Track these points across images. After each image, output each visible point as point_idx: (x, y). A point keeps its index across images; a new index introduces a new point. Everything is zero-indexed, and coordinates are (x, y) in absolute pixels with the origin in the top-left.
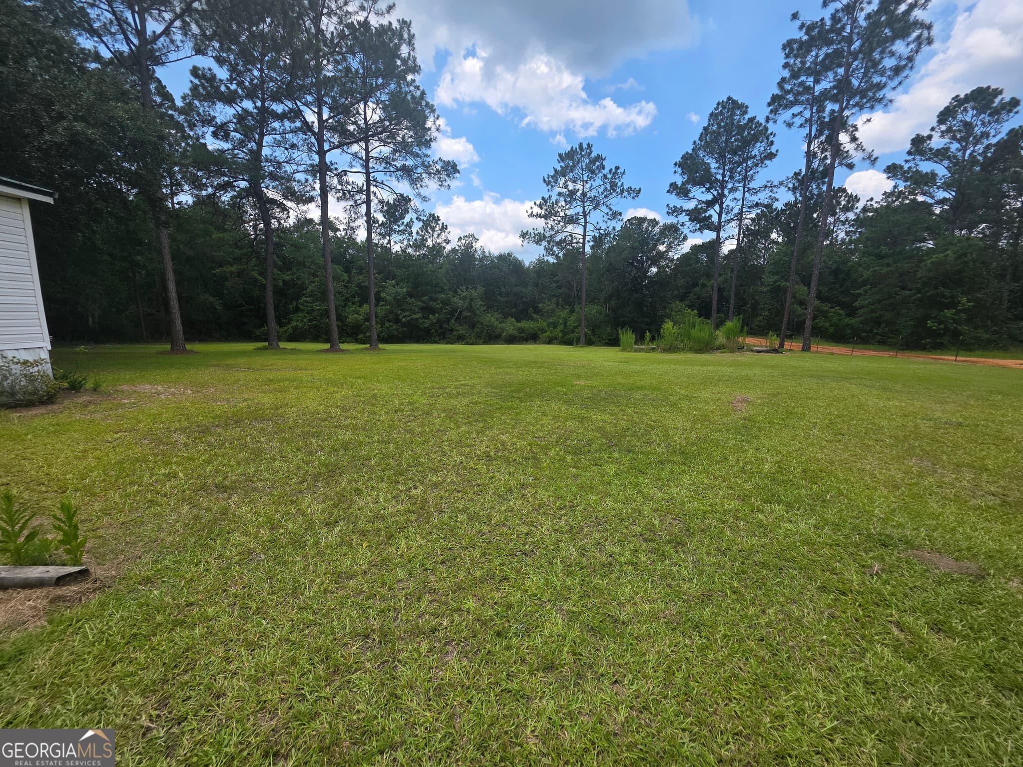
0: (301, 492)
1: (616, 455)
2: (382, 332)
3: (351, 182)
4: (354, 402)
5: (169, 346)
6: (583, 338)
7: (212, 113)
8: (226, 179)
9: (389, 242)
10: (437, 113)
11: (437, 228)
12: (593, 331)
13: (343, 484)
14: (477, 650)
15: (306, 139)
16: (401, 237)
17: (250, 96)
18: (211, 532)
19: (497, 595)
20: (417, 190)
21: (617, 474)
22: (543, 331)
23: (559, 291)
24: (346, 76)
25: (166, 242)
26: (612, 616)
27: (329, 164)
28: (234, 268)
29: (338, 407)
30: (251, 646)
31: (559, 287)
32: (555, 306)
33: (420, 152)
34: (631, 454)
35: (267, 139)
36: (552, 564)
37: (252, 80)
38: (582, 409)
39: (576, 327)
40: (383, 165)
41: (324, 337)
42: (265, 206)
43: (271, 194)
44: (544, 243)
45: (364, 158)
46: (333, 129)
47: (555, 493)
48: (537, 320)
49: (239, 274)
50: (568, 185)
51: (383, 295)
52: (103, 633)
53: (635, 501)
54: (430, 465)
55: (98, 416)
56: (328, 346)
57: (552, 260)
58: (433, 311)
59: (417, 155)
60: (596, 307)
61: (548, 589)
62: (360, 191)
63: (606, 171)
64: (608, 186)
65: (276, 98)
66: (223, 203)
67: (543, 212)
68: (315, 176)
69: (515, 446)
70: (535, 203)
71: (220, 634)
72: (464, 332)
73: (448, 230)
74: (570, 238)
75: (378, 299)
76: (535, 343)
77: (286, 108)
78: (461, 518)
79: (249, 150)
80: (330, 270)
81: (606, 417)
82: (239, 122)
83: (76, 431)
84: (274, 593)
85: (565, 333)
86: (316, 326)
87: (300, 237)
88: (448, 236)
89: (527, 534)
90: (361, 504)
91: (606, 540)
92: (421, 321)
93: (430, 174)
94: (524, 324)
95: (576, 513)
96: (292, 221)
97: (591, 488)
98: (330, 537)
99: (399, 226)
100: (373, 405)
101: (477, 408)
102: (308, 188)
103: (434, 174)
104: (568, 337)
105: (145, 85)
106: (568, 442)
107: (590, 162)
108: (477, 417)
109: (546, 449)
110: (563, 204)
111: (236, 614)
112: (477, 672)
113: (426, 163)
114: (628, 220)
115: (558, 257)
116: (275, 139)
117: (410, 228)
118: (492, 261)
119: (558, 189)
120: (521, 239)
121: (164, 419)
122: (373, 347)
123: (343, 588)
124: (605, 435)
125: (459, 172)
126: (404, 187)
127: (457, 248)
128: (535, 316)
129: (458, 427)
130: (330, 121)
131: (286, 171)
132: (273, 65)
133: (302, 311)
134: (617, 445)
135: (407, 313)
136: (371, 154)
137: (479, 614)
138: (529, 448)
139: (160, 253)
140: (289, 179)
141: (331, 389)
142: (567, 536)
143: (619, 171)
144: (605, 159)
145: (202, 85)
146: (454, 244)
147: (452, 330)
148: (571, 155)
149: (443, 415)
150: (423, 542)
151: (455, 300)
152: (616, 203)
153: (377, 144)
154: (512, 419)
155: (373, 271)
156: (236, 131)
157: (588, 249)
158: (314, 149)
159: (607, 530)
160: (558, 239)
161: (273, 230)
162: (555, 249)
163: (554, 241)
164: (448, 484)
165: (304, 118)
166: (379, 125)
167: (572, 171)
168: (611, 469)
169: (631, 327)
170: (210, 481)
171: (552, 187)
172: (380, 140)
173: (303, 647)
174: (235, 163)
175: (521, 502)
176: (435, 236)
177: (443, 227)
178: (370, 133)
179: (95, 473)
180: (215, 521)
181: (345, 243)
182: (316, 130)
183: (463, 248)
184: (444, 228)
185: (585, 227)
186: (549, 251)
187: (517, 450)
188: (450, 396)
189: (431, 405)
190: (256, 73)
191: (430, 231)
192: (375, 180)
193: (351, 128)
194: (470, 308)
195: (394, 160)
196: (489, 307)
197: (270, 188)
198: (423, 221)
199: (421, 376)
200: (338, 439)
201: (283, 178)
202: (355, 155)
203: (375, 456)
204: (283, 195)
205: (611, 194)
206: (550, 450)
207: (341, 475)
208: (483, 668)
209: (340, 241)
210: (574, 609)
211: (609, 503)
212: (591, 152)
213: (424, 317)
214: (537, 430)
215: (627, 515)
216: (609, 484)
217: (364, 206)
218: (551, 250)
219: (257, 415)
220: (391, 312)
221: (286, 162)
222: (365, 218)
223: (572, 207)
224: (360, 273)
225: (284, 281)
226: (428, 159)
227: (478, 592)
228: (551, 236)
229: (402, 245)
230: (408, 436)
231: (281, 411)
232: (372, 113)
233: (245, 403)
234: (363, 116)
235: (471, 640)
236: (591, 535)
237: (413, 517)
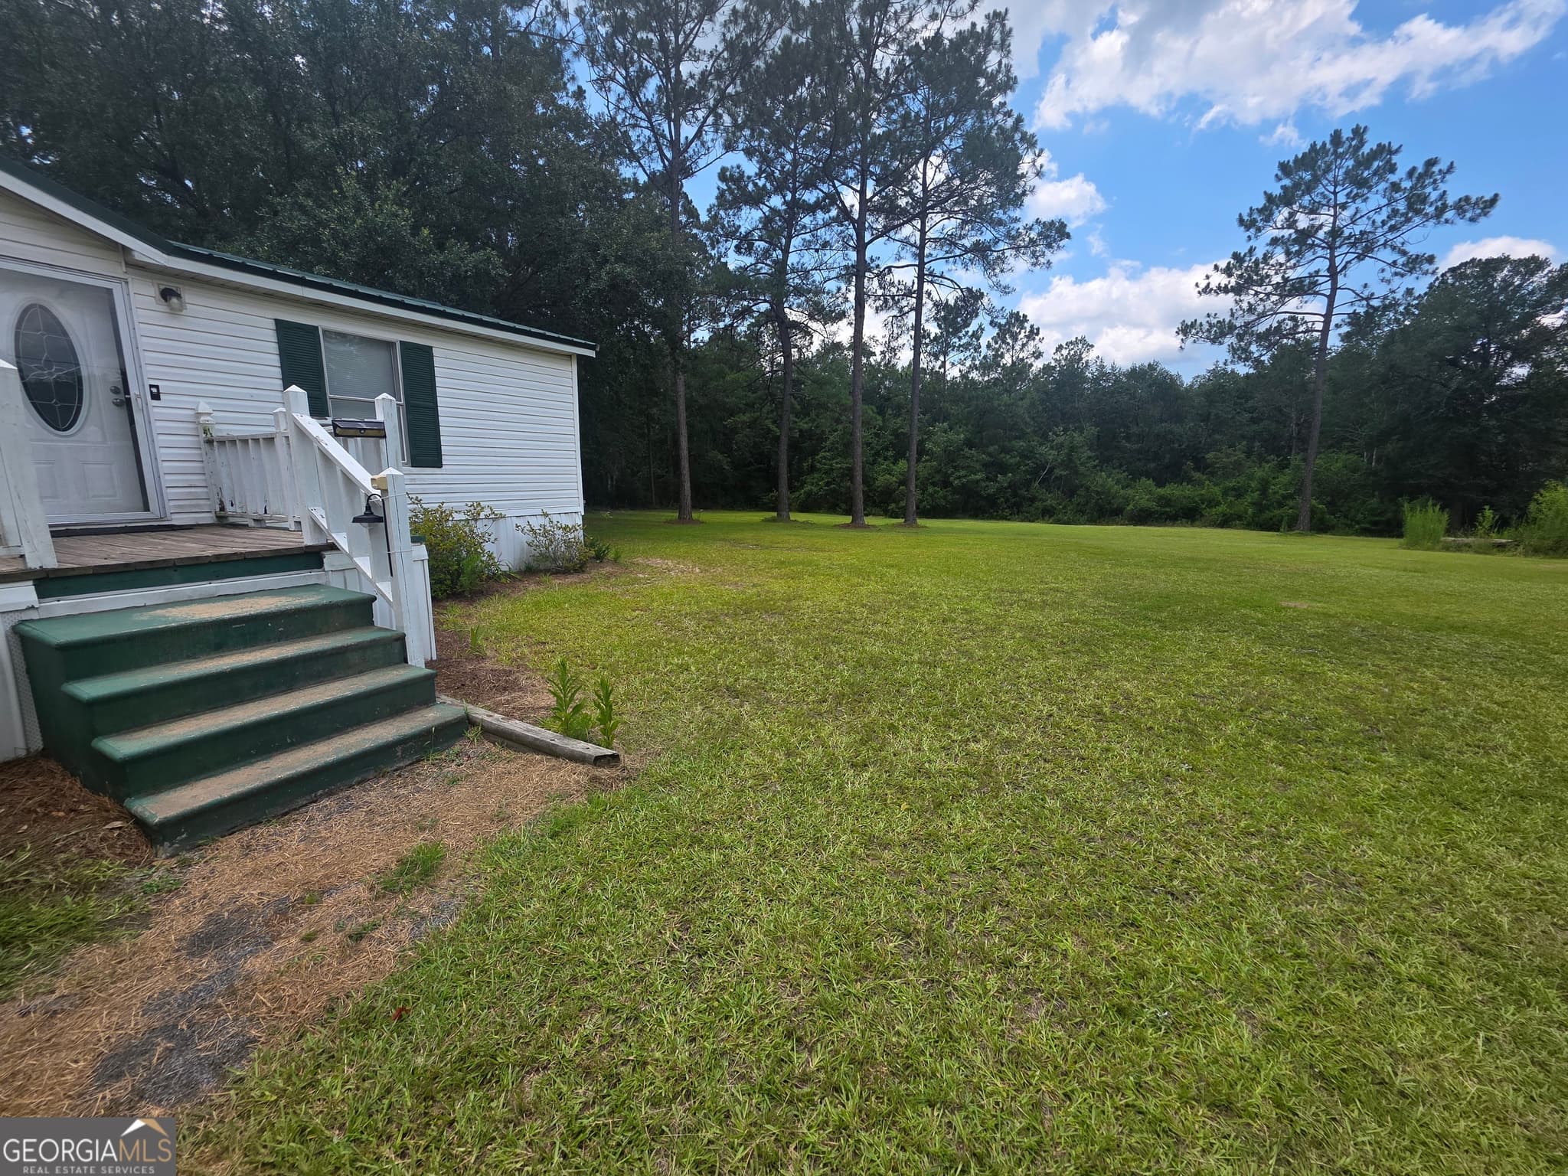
0: (820, 714)
1: (1389, 758)
2: (921, 501)
3: (896, 282)
4: (885, 601)
5: (676, 515)
6: (1304, 519)
7: (737, 223)
8: (746, 303)
9: (944, 363)
10: (1039, 146)
11: (1022, 335)
12: (1329, 504)
13: (873, 714)
14: (1081, 1022)
15: (842, 232)
16: (962, 356)
17: (779, 190)
18: (723, 744)
19: (1117, 948)
20: (994, 279)
21: (1389, 797)
22: (1212, 503)
23: (1255, 427)
24: (904, 126)
25: (682, 390)
26: (1374, 1071)
27: (869, 261)
28: (745, 418)
29: (864, 606)
30: (771, 896)
31: (1253, 421)
32: (1243, 456)
33: (1004, 217)
34: (1430, 763)
35: (796, 242)
36: (1229, 928)
37: (783, 167)
38: (1303, 655)
39: (1291, 497)
40: (946, 248)
41: (844, 506)
42: (786, 330)
43: (793, 315)
44: (1230, 340)
45: (918, 242)
46: (878, 210)
47: (1235, 803)
48: (1201, 484)
49: (752, 425)
50: (1295, 221)
51: (928, 445)
52: (631, 828)
53: (1440, 861)
54: (999, 710)
55: (619, 591)
56: (848, 519)
57: (1243, 369)
58: (1003, 469)
59: (1000, 222)
60: (1344, 457)
61: (1222, 971)
62: (908, 294)
63: (1401, 173)
64: (1402, 206)
65: (810, 184)
66: (739, 334)
67: (1233, 281)
68: (849, 282)
69: (1151, 704)
70: (1216, 267)
71: (736, 867)
72: (1054, 503)
73: (1041, 336)
74: (1290, 324)
75: (921, 452)
76: (1192, 525)
77: (821, 195)
78: (1050, 803)
79: (773, 261)
80: (859, 413)
81: (1365, 679)
82: (765, 227)
83: (601, 604)
84: (792, 838)
85: (1260, 507)
86: (834, 491)
87: (823, 370)
88: (1039, 345)
89: (1176, 861)
90: (897, 747)
91: (1359, 920)
92: (984, 484)
93: (1018, 249)
94: (1170, 490)
95: (1286, 850)
96: (816, 346)
97: (1324, 810)
98: (858, 783)
99: (960, 339)
100: (912, 608)
101: (1078, 630)
102: (840, 300)
103: (1026, 247)
104: (1267, 515)
105: (675, 204)
106: (1268, 715)
107: (1358, 164)
108: (1078, 645)
109: (1217, 720)
110: (1282, 258)
111: (752, 849)
112: (1080, 1055)
113: (1013, 233)
114: (1452, 270)
115: (1258, 363)
116: (804, 240)
117: (978, 339)
118: (1117, 381)
119: (1270, 233)
120: (1181, 336)
121: (675, 601)
122: (910, 524)
123: (876, 858)
124: (1358, 712)
125: (1068, 236)
126: (972, 277)
127: (1053, 364)
128: (1197, 475)
129: (1045, 658)
130: (876, 198)
131: (814, 281)
132: (810, 138)
133: (819, 470)
134: (1391, 739)
135: (962, 473)
136: (929, 235)
137: (1084, 966)
138: (1180, 712)
139: (675, 404)
140: (818, 291)
141: (855, 580)
142: (1263, 887)
143: (1436, 169)
144: (1397, 151)
145: (729, 188)
146: (1049, 357)
147: (1033, 500)
148: (1310, 159)
149: (1018, 635)
150: (989, 825)
151: (1043, 449)
152: (1418, 238)
153: (938, 217)
154: (1145, 656)
155: (917, 410)
156: (761, 239)
157: (1334, 342)
158: (851, 243)
159: (1362, 901)
160: (1262, 328)
161: (793, 363)
162: (1253, 348)
163: (1252, 334)
164: (1028, 745)
165: (842, 202)
166: (943, 188)
167: (1309, 190)
168: (1379, 785)
169: (1437, 498)
170: (721, 681)
171: (1259, 230)
172: (943, 211)
173: (827, 918)
174: (757, 280)
175: (1163, 803)
176: (1017, 347)
177: (1031, 331)
178: (929, 204)
179: (619, 653)
180: (728, 730)
181: (880, 371)
182: (856, 216)
183: (1063, 363)
184: (1034, 333)
185: (1331, 299)
186: (1240, 353)
187: (1154, 712)
188: (1030, 605)
189: (998, 617)
190: (789, 156)
191: (1009, 340)
192: (931, 274)
193: (903, 202)
194: (1068, 463)
195: (961, 237)
196: (1104, 461)
197: (794, 307)
198: (1000, 326)
199: (981, 571)
200: (865, 651)
201: (809, 291)
202: (906, 242)
203: (915, 682)
204: (809, 315)
205: (1408, 220)
206: (1226, 722)
207: (869, 701)
208: (1092, 1053)
209: (874, 369)
210: (1279, 1024)
211: (1369, 849)
212: (1362, 143)
213: (988, 479)
214: (1197, 682)
215: (1418, 885)
216: (1371, 812)
217: (913, 314)
218: (1245, 350)
219: (768, 606)
220: (939, 472)
221: (815, 269)
222: (912, 333)
223: (1303, 262)
224: (896, 416)
225: (801, 431)
226: (1017, 226)
227: (1081, 929)
228: (1247, 324)
229: (962, 368)
230: (963, 660)
231: (794, 603)
232: (935, 171)
233: (755, 590)
234: (921, 181)
235: (1070, 1001)
236: (1322, 900)
237: (973, 784)
